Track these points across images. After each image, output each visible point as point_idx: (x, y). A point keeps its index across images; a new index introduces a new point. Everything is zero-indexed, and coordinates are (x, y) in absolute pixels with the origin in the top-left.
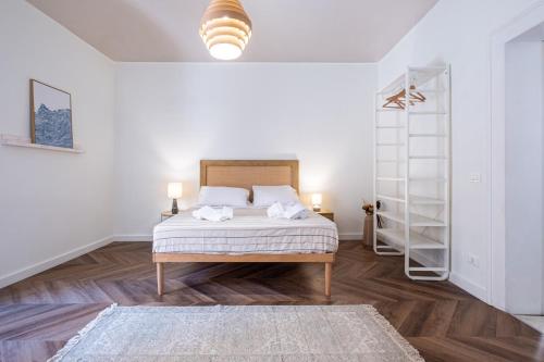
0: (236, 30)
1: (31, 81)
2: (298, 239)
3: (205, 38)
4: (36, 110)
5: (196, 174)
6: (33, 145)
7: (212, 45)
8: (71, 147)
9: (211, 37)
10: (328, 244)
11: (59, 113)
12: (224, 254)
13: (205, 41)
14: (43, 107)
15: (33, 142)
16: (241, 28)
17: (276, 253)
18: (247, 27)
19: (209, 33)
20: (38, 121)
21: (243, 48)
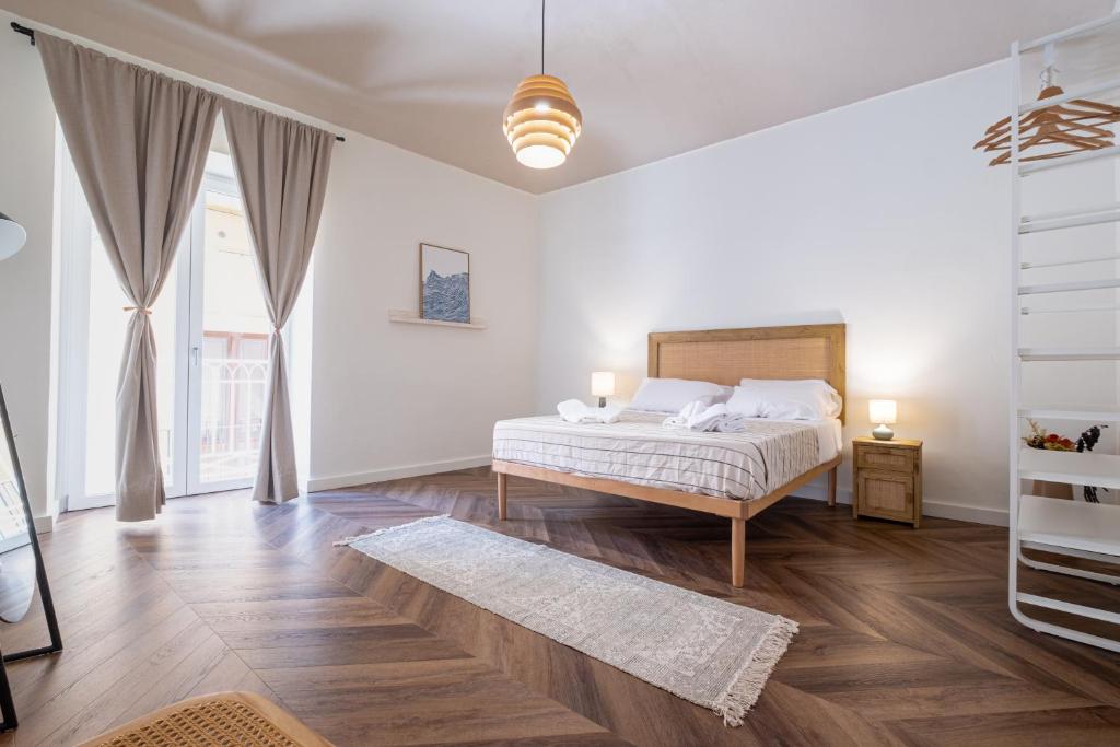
0: (555, 125)
1: (421, 245)
2: (675, 463)
3: (510, 137)
4: (425, 279)
5: (641, 358)
6: (421, 321)
7: (520, 148)
8: (468, 321)
9: (523, 134)
10: (731, 480)
11: (453, 279)
12: (568, 472)
13: (510, 139)
14: (433, 274)
15: (422, 317)
16: (562, 122)
17: (637, 482)
18: (574, 121)
19: (518, 128)
20: (427, 292)
21: (568, 151)
